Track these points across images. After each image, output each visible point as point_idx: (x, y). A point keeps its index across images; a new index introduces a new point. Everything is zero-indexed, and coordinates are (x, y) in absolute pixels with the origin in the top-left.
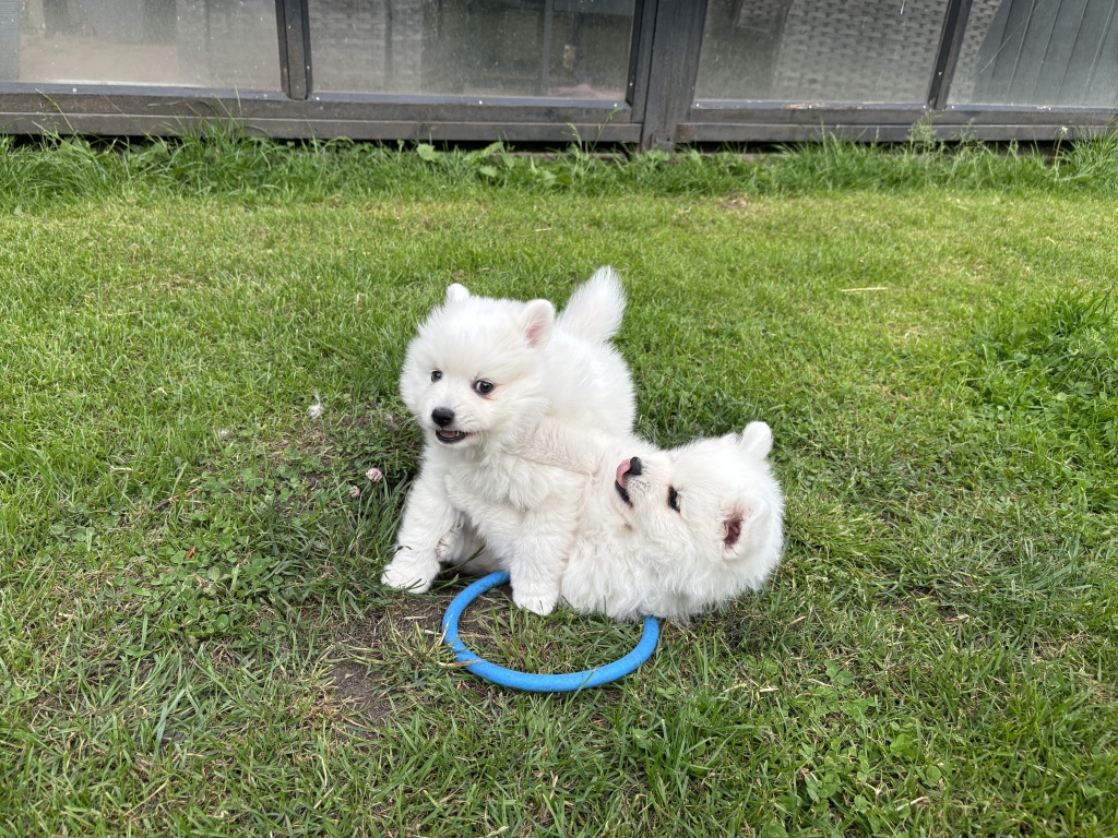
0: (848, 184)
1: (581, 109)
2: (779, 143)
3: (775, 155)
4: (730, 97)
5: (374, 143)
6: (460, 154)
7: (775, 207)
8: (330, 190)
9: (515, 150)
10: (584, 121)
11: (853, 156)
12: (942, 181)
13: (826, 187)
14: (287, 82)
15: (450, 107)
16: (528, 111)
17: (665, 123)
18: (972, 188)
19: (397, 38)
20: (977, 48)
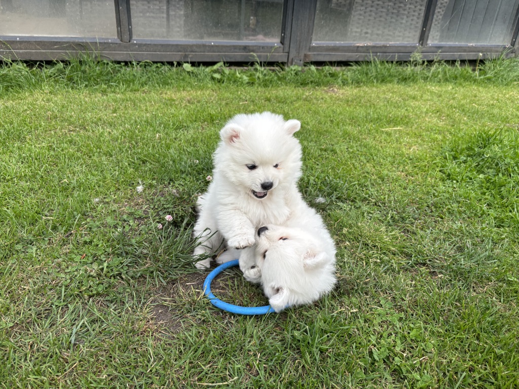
0: (383, 80)
1: (260, 46)
2: (352, 62)
3: (350, 67)
4: (329, 40)
5: (163, 63)
6: (203, 68)
7: (350, 91)
8: (142, 85)
9: (229, 66)
10: (261, 52)
11: (385, 68)
12: (426, 79)
13: (373, 82)
14: (120, 34)
15: (198, 46)
16: (235, 48)
17: (299, 53)
18: (439, 82)
19: (172, 13)
20: (441, 17)
